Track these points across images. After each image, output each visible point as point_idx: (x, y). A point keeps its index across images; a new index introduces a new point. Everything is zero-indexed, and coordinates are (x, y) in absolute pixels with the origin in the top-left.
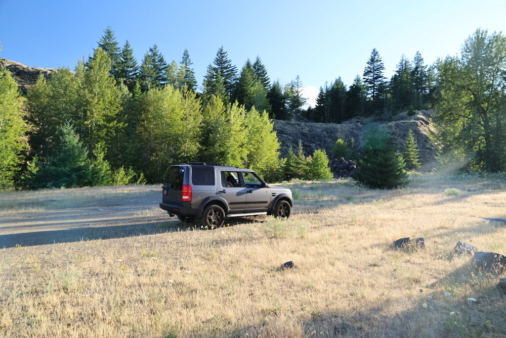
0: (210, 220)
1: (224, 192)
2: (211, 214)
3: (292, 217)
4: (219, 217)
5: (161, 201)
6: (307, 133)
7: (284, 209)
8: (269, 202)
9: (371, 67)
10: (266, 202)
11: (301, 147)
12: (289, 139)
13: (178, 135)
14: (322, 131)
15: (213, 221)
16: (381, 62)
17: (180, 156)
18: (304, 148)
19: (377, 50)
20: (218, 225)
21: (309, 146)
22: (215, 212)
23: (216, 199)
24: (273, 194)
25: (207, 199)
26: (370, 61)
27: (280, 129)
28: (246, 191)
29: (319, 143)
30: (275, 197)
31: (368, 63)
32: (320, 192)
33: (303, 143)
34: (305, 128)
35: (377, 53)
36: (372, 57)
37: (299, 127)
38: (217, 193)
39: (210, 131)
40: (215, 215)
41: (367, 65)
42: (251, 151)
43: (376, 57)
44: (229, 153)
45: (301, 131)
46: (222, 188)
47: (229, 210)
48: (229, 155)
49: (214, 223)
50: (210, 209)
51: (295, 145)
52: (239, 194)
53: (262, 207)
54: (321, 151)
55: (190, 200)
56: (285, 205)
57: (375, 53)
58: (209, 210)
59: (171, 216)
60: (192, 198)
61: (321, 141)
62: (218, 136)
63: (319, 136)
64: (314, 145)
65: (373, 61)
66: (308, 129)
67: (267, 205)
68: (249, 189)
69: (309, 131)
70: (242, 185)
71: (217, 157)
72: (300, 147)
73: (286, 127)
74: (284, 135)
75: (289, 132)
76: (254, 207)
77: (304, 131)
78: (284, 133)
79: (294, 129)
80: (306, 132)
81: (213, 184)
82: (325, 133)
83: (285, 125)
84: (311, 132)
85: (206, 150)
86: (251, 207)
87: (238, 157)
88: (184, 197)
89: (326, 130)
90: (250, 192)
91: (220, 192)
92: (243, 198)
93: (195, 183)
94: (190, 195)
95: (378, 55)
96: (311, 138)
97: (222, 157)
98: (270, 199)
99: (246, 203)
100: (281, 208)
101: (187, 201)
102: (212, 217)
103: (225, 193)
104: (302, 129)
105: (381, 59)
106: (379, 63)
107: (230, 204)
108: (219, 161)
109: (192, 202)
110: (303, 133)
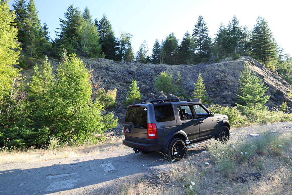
6: (135, 71)
9: (198, 29)
14: (150, 70)
16: (206, 26)
19: (202, 17)
26: (197, 25)
27: (106, 66)
29: (145, 80)
31: (196, 26)
35: (202, 19)
36: (199, 22)
37: (127, 66)
41: (195, 28)
43: (202, 22)
45: (129, 69)
57: (201, 19)
61: (148, 79)
63: (147, 74)
65: (199, 25)
66: (137, 67)
69: (137, 69)
73: (113, 65)
75: (115, 70)
77: (131, 69)
79: (122, 68)
80: (133, 70)
82: (153, 72)
83: (113, 64)
84: (139, 70)
89: (154, 69)
95: (203, 21)
96: (137, 76)
104: (130, 67)
105: (205, 24)
106: (204, 27)
110: (130, 71)
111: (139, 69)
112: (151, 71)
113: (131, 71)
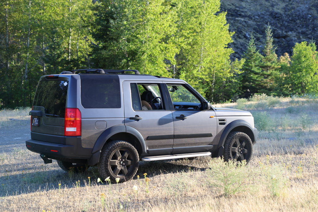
0: (114, 168)
1: (136, 118)
2: (115, 157)
3: (255, 160)
4: (129, 162)
5: (28, 137)
6: (282, 12)
7: (241, 146)
8: (214, 134)
10: (210, 135)
11: (270, 39)
12: (249, 26)
13: (55, 24)
14: (310, 9)
15: (119, 168)
17: (60, 60)
18: (277, 40)
20: (128, 175)
21: (285, 37)
22: (122, 153)
23: (124, 131)
24: (222, 122)
25: (108, 131)
27: (233, 7)
28: (175, 116)
29: (304, 30)
30: (224, 126)
32: (305, 116)
33: (273, 31)
34: (277, 4)
37: (268, 4)
38: (124, 122)
39: (110, 15)
40: (122, 159)
42: (182, 48)
44: (144, 53)
45: (271, 9)
46: (133, 113)
47: (146, 149)
48: (145, 57)
49: (121, 173)
50: (114, 148)
51: (259, 35)
52: (162, 122)
53: (202, 143)
54: (307, 45)
55: (78, 133)
56: (242, 139)
58: (111, 150)
59: (46, 161)
60: (83, 131)
61: (307, 26)
62: (125, 23)
63: (304, 18)
64: (294, 34)
66: (284, 5)
67: (211, 139)
68: (179, 113)
69: (285, 9)
70: (166, 107)
71: (125, 60)
72: (268, 38)
74: (239, 19)
75: (249, 13)
76: (189, 144)
77: (276, 10)
78: (240, 15)
79: (258, 7)
80: (279, 11)
81: (119, 106)
82: (315, 12)
85: (104, 48)
86: (184, 144)
87: (160, 59)
88: (69, 129)
90: (182, 118)
91: (131, 118)
92: (169, 129)
93: (86, 105)
94: (79, 125)
96: (288, 22)
97: (132, 60)
98: (216, 130)
99: (174, 137)
100: (235, 145)
101: (73, 136)
102: (117, 162)
103: (138, 120)
104: (272, 6)
107: (148, 138)
108: (128, 66)
109: (82, 138)
110: (274, 14)
111: (288, 9)
112: (312, 11)
113: (276, 14)
